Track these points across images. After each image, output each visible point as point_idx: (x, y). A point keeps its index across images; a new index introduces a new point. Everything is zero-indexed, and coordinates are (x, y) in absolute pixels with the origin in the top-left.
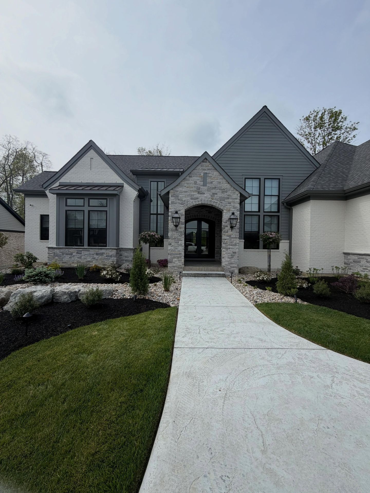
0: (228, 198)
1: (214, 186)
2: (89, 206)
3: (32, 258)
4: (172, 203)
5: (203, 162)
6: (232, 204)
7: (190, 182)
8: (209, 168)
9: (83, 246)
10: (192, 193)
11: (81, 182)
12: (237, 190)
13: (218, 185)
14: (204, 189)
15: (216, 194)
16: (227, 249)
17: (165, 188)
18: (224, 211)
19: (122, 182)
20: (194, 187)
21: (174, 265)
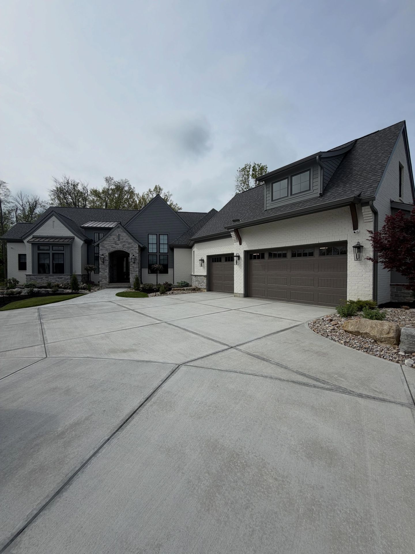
0: (132, 247)
1: (124, 241)
2: (53, 250)
3: (16, 281)
4: (101, 250)
5: (118, 228)
6: (134, 250)
7: (111, 238)
8: (121, 231)
9: (50, 273)
10: (112, 245)
11: (47, 235)
12: (137, 243)
13: (127, 241)
14: (118, 242)
15: (125, 245)
16: (132, 274)
17: (104, 237)
18: (130, 254)
19: (74, 236)
20: (113, 241)
21: (103, 283)
